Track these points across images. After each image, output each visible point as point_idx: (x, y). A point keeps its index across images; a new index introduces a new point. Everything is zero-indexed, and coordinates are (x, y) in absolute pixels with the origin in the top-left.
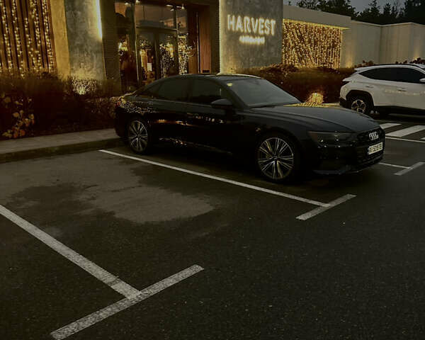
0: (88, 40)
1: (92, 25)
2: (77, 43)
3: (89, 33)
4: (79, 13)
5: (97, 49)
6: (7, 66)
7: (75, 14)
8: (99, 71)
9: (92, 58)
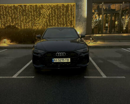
0: (82, 18)
1: (84, 13)
2: (78, 19)
3: (83, 15)
4: (80, 10)
5: (84, 20)
6: (61, 26)
7: (79, 10)
8: (84, 27)
9: (83, 23)
